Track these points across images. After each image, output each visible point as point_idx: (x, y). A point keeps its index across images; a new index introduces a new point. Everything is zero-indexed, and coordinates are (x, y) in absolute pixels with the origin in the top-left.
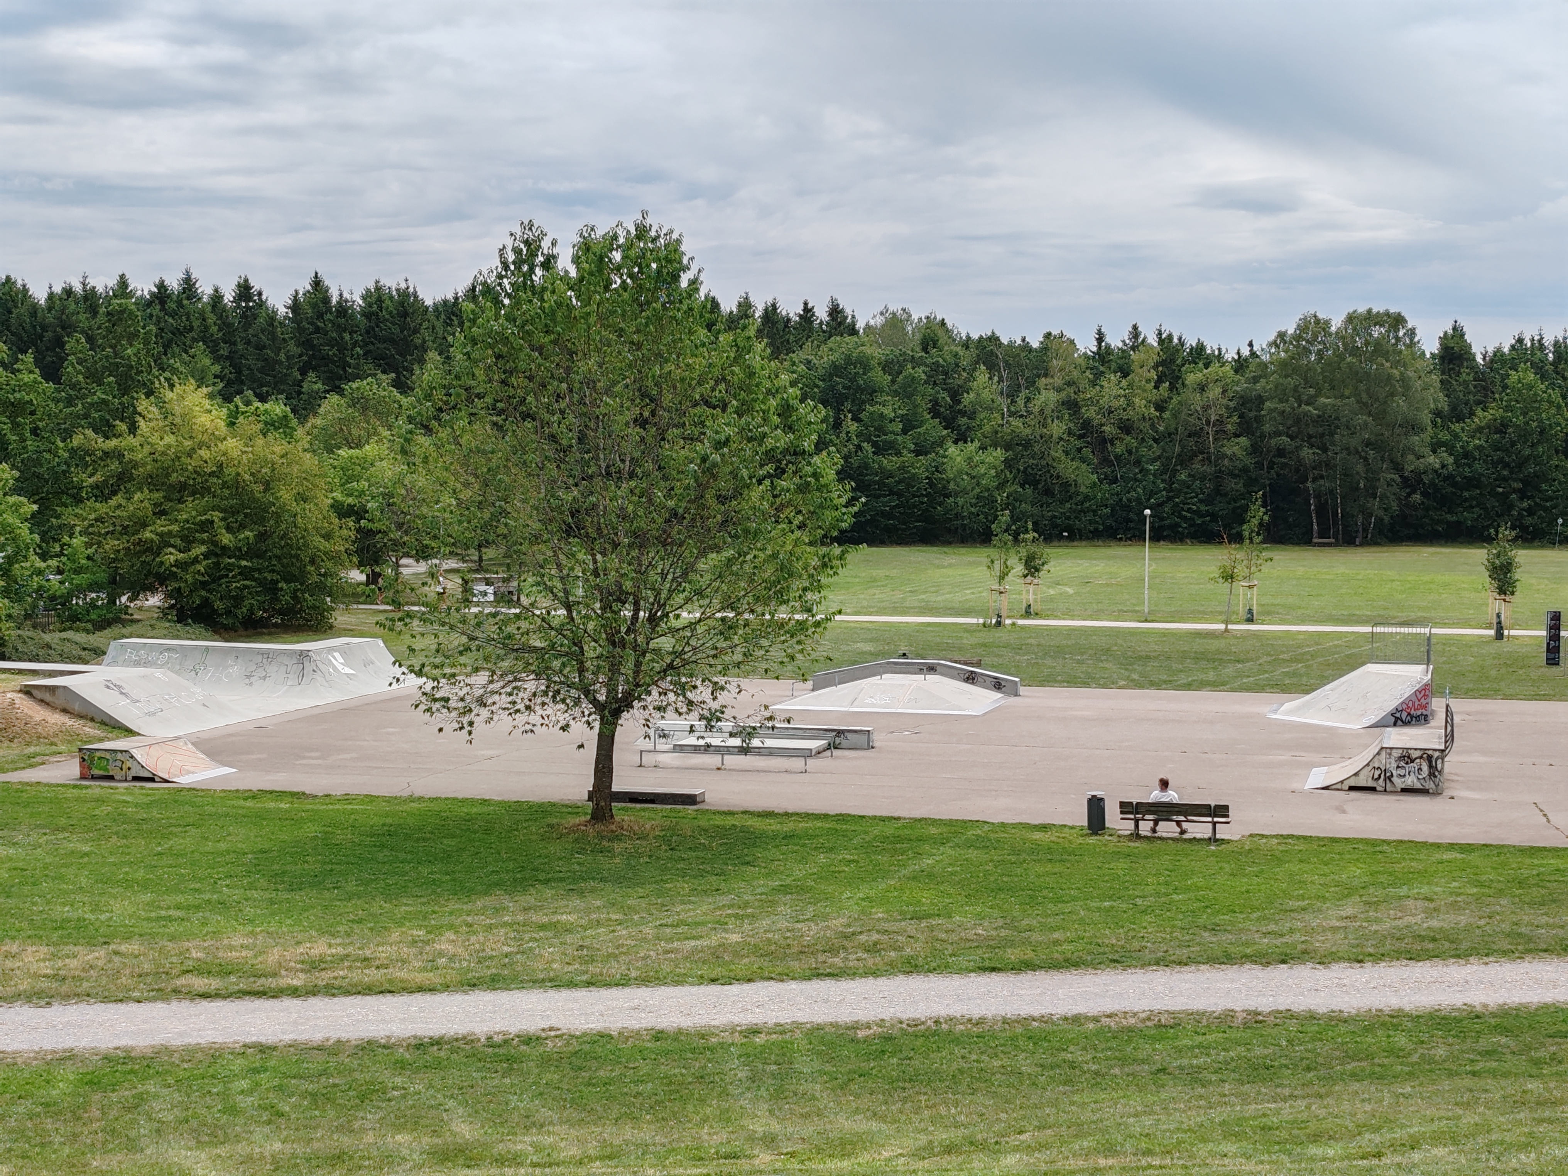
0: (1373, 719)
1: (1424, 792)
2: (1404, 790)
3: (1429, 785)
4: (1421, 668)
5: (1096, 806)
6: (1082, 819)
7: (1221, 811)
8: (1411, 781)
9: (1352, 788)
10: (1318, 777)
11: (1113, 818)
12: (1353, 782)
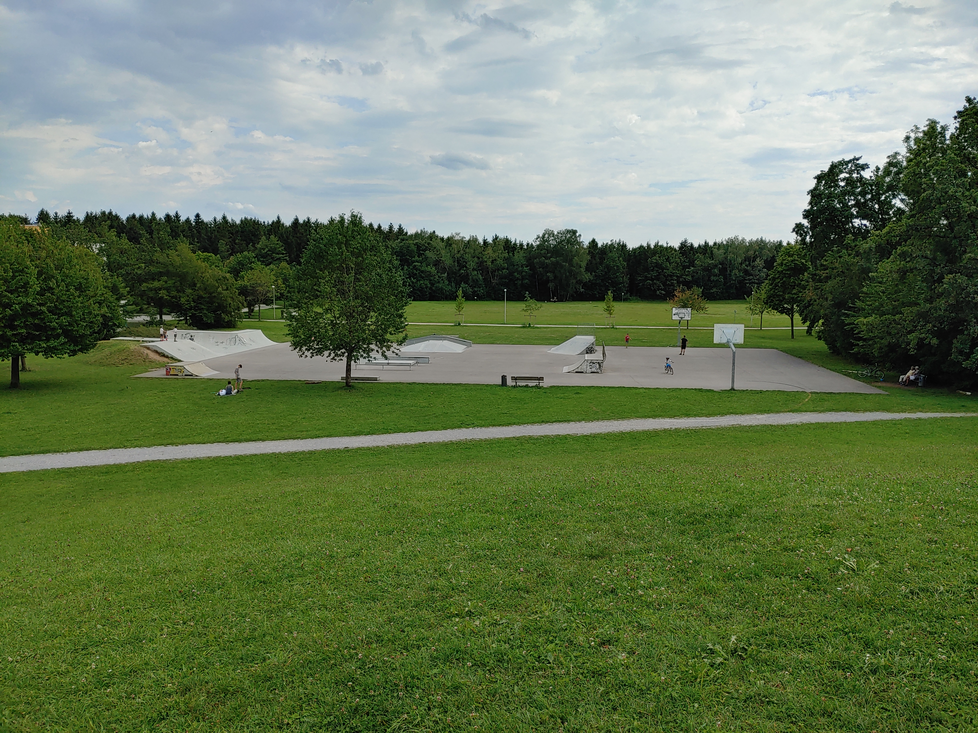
0: (579, 352)
1: (598, 373)
2: (592, 372)
3: (599, 371)
4: (593, 337)
5: (504, 378)
6: (500, 382)
7: (541, 379)
8: (594, 370)
9: (576, 372)
10: (566, 369)
11: (510, 382)
12: (577, 370)
